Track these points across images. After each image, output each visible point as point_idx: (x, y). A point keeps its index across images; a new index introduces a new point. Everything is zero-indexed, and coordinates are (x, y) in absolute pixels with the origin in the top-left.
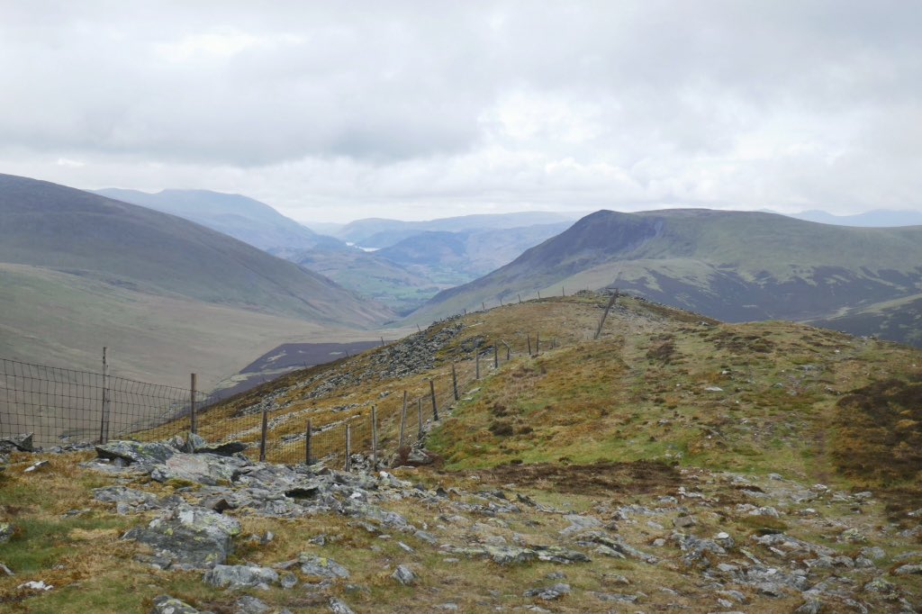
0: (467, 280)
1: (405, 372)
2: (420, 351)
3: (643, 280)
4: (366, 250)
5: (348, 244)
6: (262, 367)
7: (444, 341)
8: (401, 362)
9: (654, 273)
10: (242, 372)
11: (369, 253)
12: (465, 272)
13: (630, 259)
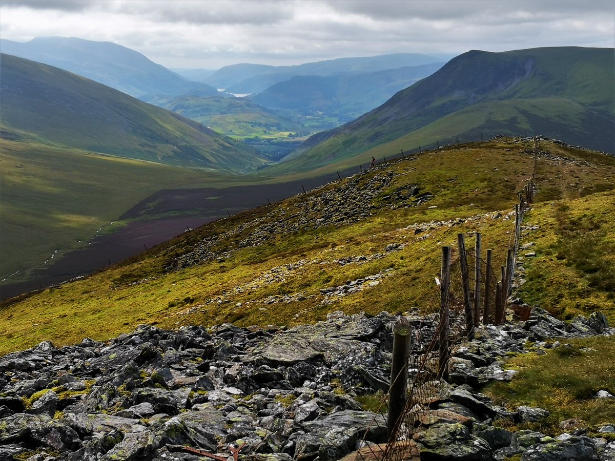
0: (337, 123)
1: (342, 219)
2: (354, 198)
3: (514, 120)
4: (237, 96)
5: (219, 90)
6: (141, 213)
7: (378, 189)
8: (337, 210)
9: (524, 113)
10: (121, 218)
11: (240, 99)
12: (336, 116)
13: (500, 99)
